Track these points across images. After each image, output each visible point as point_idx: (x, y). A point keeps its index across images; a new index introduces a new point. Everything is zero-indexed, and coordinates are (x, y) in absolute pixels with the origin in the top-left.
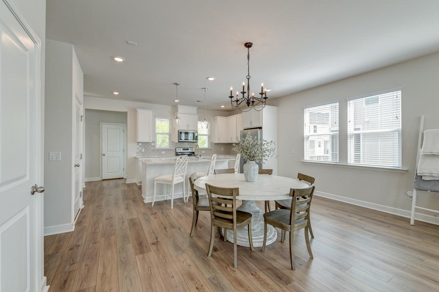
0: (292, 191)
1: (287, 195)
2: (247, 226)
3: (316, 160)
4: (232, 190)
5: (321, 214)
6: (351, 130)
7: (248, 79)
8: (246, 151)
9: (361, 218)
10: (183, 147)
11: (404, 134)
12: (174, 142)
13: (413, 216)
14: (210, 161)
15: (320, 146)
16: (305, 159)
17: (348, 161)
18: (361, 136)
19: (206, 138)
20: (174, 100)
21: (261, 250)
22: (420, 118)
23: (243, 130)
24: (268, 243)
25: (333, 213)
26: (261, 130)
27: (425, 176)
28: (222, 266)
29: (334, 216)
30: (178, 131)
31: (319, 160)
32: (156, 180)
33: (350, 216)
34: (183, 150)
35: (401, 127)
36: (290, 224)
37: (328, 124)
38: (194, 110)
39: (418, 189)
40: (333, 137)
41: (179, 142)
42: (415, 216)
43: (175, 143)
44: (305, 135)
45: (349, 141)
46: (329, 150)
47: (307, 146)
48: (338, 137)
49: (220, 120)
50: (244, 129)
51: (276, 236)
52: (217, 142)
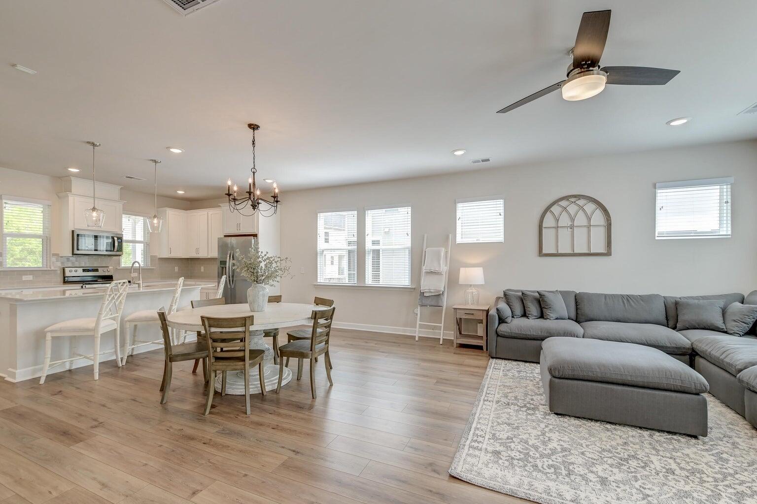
0: (314, 312)
1: (309, 318)
2: (258, 365)
3: (328, 282)
4: (245, 319)
5: (338, 346)
6: (369, 246)
7: (254, 173)
8: (252, 271)
9: (376, 342)
10: (83, 265)
11: (412, 251)
12: (59, 254)
13: (417, 333)
14: (175, 288)
15: (332, 263)
16: (318, 281)
17: (366, 281)
18: (381, 252)
19: (140, 248)
20: (66, 168)
21: (275, 392)
22: (424, 235)
23: (223, 237)
24: (284, 383)
25: (351, 343)
26: (256, 239)
27: (426, 292)
28: (231, 418)
29: (352, 345)
30: (73, 232)
31: (331, 282)
32: (52, 331)
33: (367, 342)
34: (84, 271)
35: (410, 245)
36: (311, 350)
37: (344, 230)
38: (114, 191)
39: (422, 306)
40: (350, 252)
41: (73, 254)
42: (420, 332)
43: (61, 257)
44: (318, 248)
45: (366, 257)
46: (345, 268)
47: (322, 264)
48: (356, 253)
49: (173, 215)
50: (225, 236)
51: (291, 375)
52: (166, 255)
